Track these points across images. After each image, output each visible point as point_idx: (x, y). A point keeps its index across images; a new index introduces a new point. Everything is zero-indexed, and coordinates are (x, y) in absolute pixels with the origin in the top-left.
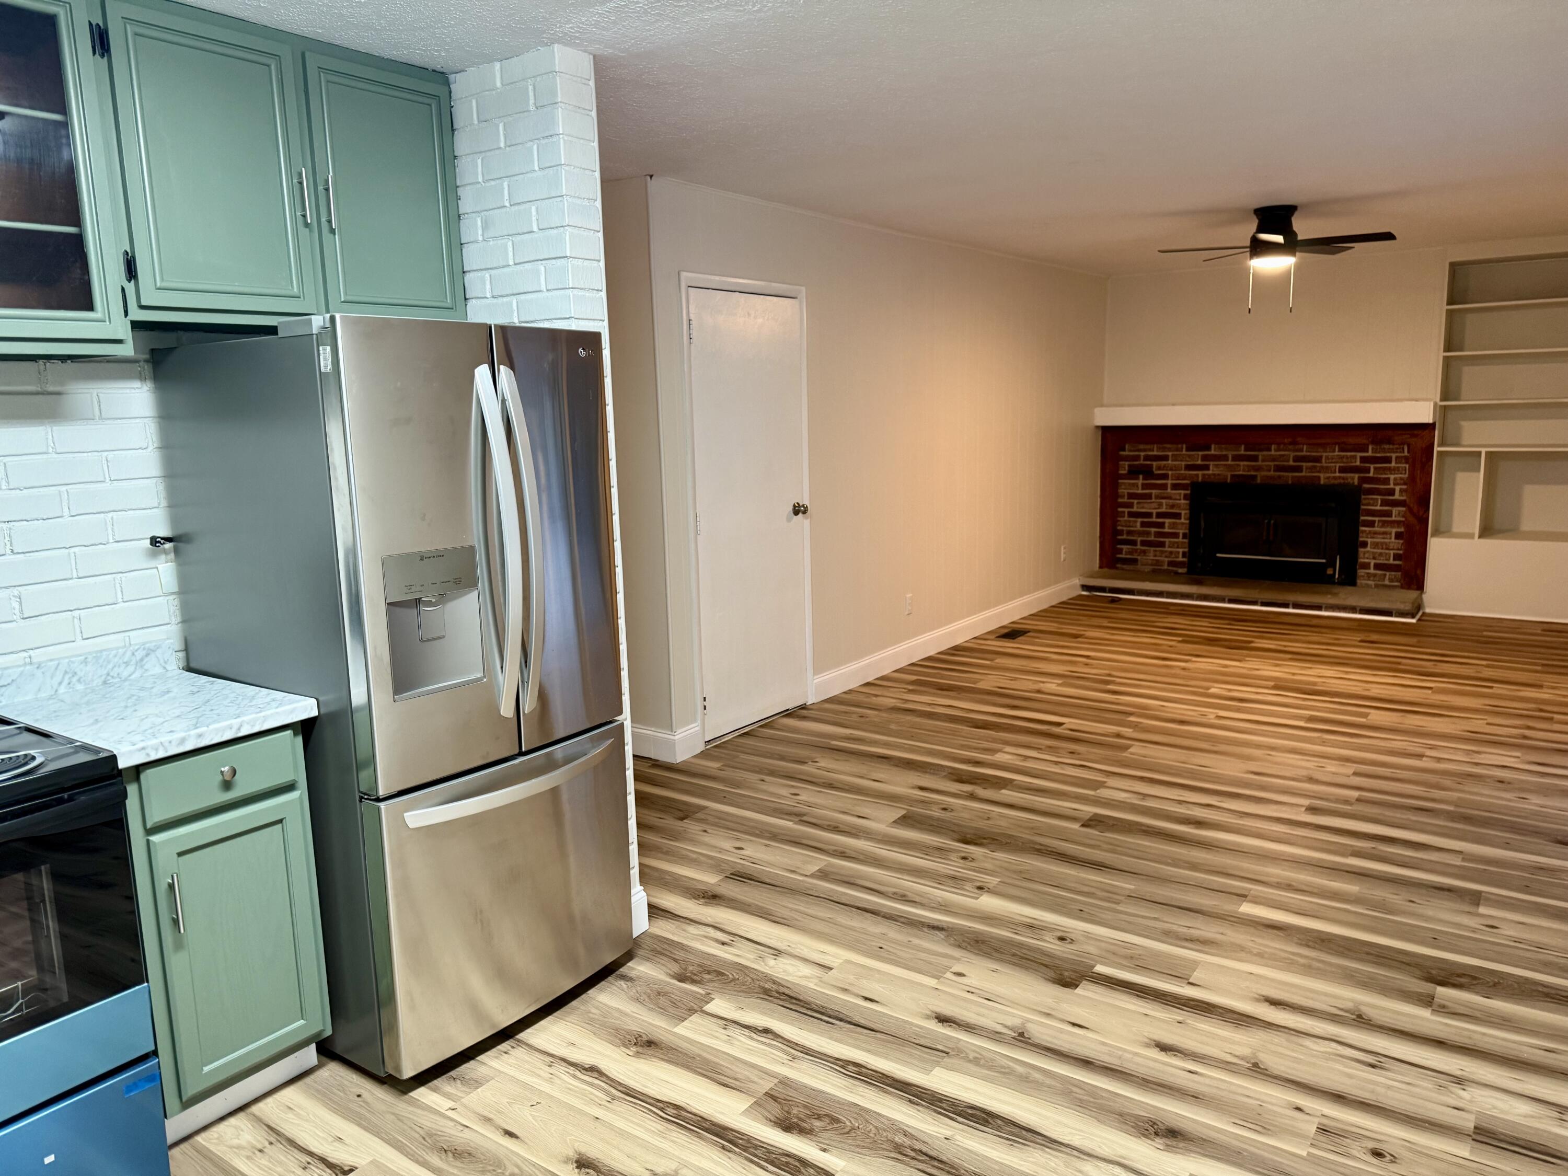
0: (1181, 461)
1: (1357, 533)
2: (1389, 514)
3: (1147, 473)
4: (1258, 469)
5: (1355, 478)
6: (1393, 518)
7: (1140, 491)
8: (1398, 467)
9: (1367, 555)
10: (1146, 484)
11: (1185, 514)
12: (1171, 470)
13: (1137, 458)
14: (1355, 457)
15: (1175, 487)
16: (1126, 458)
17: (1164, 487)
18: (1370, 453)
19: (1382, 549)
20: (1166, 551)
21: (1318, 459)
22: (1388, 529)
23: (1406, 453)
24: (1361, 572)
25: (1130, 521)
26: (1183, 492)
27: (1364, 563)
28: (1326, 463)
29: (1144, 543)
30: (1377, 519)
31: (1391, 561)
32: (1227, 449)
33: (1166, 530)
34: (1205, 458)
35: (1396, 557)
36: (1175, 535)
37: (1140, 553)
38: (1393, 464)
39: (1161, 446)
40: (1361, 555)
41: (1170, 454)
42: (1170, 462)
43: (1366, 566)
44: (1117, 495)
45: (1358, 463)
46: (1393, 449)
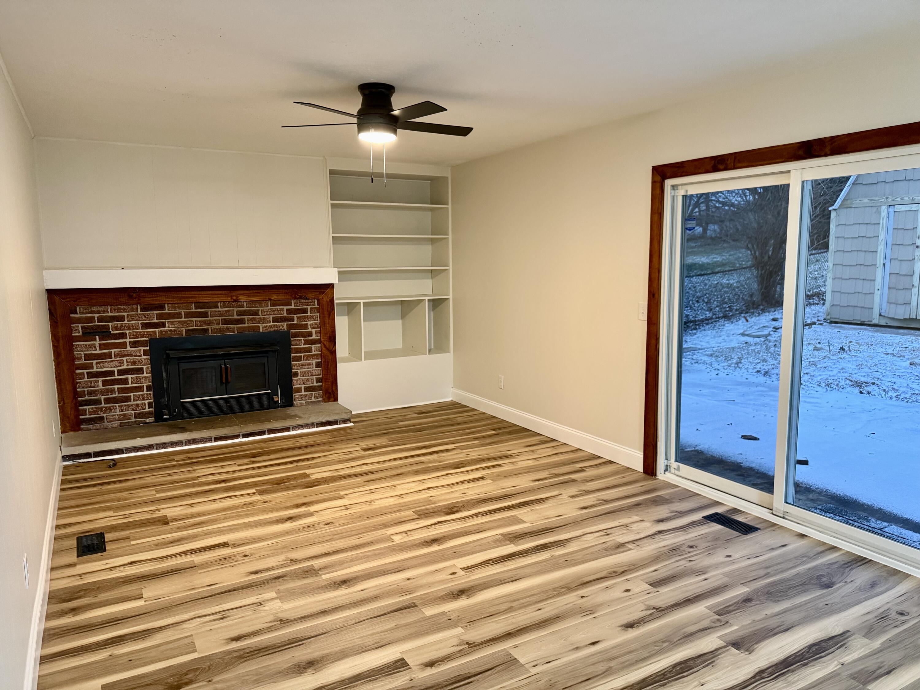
0: (138, 321)
1: (290, 367)
2: (310, 350)
3: (105, 334)
4: (209, 323)
5: (284, 326)
6: (313, 353)
7: (98, 352)
8: (313, 316)
9: (299, 382)
10: (104, 344)
11: (147, 368)
12: (129, 329)
13: (91, 320)
14: (282, 310)
15: (134, 344)
16: (79, 321)
17: (124, 345)
18: (293, 307)
19: (308, 376)
20: (132, 405)
21: (256, 313)
22: (311, 361)
23: (316, 306)
24: (296, 395)
25: (91, 382)
26: (142, 349)
27: (298, 387)
28: (262, 315)
29: (107, 401)
30: (302, 354)
31: (315, 384)
32: (179, 308)
33: (130, 385)
34: (160, 317)
35: (318, 381)
36: (140, 389)
37: (105, 411)
38: (309, 314)
39: (116, 307)
40: (295, 382)
41: (125, 314)
42: (126, 322)
43: (299, 390)
44: (74, 359)
45: (285, 314)
46: (308, 303)
